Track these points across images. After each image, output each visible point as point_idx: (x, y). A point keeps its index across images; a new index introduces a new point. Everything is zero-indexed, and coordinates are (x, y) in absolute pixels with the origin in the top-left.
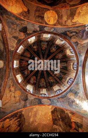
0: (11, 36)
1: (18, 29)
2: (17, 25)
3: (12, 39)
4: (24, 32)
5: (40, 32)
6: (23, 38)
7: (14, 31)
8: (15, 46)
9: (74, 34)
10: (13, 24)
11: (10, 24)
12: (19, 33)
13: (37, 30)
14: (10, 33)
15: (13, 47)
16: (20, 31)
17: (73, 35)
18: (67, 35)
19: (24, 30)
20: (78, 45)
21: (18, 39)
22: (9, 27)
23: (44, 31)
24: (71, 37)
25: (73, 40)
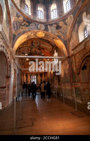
0: (68, 26)
1: (62, 29)
2: (61, 31)
3: (68, 23)
4: (59, 26)
5: (48, 24)
6: (61, 22)
7: (65, 29)
8: (69, 17)
9: (23, 24)
10: (64, 33)
11: (65, 34)
12: (62, 26)
13: (49, 26)
14: (68, 29)
15: (71, 17)
16: (61, 27)
17: (23, 22)
18: (27, 22)
19: (58, 27)
20: (17, 15)
21: (64, 22)
22: (66, 32)
23: (44, 24)
24: (24, 20)
25: (21, 18)
